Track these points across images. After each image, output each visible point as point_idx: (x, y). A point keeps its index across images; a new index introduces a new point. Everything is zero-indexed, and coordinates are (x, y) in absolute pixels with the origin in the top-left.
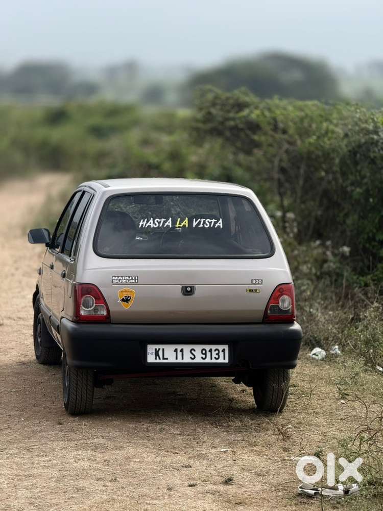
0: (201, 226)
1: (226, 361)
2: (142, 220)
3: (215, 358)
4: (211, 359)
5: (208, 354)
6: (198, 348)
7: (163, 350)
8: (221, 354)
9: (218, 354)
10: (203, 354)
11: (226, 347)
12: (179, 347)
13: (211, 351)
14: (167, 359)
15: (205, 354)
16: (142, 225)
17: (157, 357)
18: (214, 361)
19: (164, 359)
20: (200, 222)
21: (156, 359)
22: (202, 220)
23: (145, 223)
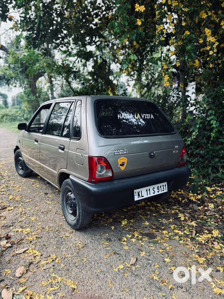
0: (146, 118)
1: (167, 191)
2: (118, 115)
3: (163, 190)
4: (161, 191)
5: (160, 188)
6: (156, 186)
7: (141, 191)
8: (165, 187)
9: (163, 188)
10: (158, 189)
11: (166, 183)
12: (148, 188)
13: (161, 187)
14: (143, 196)
15: (159, 189)
16: (120, 117)
17: (139, 196)
18: (163, 192)
19: (142, 197)
20: (144, 115)
21: (138, 198)
22: (145, 115)
23: (120, 116)
